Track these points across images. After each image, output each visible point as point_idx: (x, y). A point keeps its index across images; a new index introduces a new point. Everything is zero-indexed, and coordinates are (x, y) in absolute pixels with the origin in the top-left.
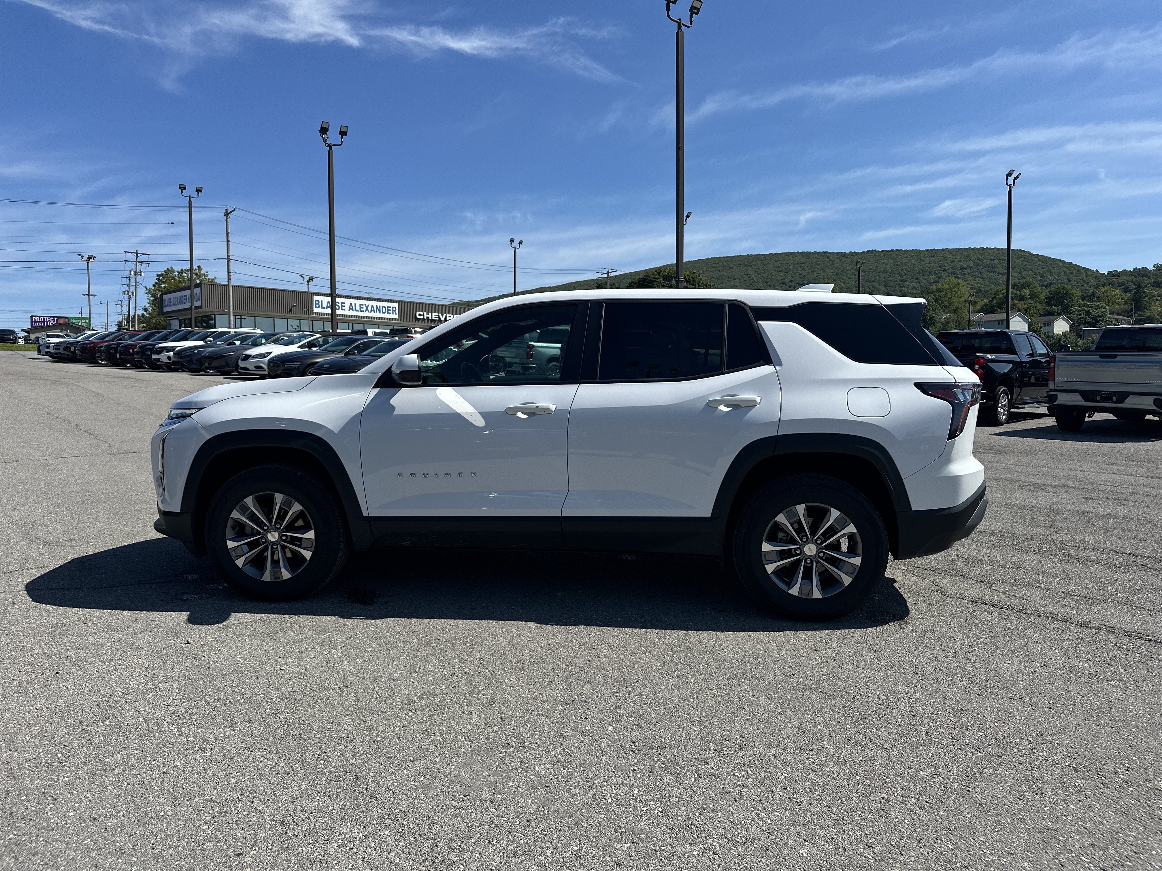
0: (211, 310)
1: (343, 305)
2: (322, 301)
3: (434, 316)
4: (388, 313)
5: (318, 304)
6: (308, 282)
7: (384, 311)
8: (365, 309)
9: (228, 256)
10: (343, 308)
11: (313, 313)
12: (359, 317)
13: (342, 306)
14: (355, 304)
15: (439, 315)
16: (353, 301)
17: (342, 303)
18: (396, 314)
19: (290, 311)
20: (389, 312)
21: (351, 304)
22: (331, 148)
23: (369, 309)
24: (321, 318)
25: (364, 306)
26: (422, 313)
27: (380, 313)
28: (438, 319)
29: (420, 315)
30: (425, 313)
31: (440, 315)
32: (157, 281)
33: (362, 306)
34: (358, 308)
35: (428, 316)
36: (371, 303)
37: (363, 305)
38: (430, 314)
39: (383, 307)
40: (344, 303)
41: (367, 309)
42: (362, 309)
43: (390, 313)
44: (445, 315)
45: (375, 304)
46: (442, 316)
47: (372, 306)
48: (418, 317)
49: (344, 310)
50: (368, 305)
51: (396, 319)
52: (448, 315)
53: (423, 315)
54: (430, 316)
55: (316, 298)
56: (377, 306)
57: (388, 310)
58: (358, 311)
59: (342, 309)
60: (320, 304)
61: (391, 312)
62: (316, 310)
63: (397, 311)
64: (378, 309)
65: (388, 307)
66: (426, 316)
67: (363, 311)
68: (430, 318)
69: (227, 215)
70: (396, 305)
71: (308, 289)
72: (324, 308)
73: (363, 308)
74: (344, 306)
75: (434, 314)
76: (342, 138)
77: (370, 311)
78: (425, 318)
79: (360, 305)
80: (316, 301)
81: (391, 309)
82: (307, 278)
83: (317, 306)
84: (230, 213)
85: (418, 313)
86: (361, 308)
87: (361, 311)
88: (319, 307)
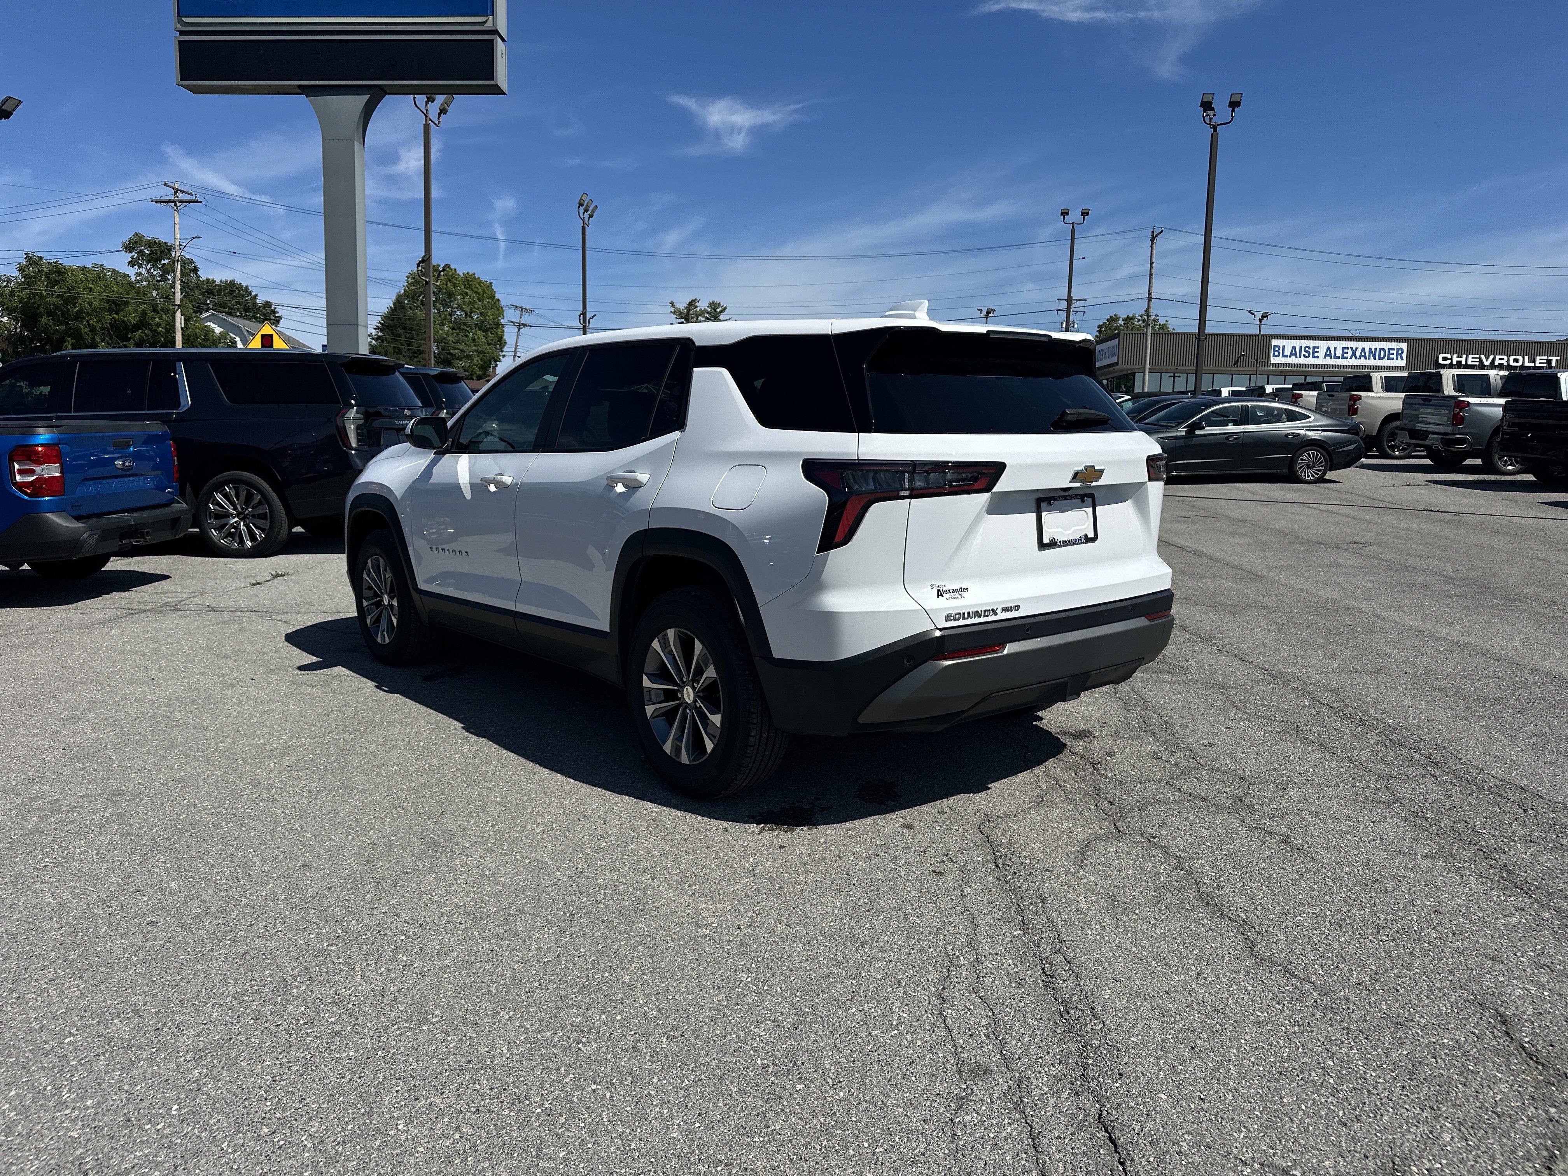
0: (1129, 367)
1: (1316, 350)
2: (1284, 347)
3: (1470, 359)
4: (1389, 359)
5: (1278, 351)
6: (1260, 320)
7: (1382, 355)
8: (1350, 353)
9: (1150, 294)
10: (1316, 354)
11: (1268, 364)
12: (1338, 366)
13: (1314, 352)
14: (1335, 348)
15: (1480, 358)
16: (1332, 344)
17: (1314, 348)
18: (1402, 359)
19: (1236, 363)
20: (1391, 356)
21: (1329, 348)
22: (1215, 130)
23: (1358, 354)
24: (1282, 372)
25: (1350, 351)
26: (1449, 356)
27: (1375, 358)
28: (1477, 363)
29: (1445, 359)
30: (1455, 356)
31: (1483, 357)
32: (1097, 334)
33: (1346, 351)
34: (1339, 353)
35: (1459, 359)
36: (1360, 345)
37: (1348, 348)
38: (1464, 356)
39: (1381, 349)
40: (1318, 348)
41: (1354, 354)
42: (1345, 355)
43: (1393, 359)
44: (1492, 357)
45: (1367, 345)
46: (1487, 359)
47: (1363, 349)
48: (1441, 361)
49: (1317, 357)
50: (1357, 349)
51: (1400, 368)
52: (1497, 357)
53: (1451, 359)
54: (1463, 359)
55: (1275, 342)
56: (1370, 349)
57: (1389, 354)
58: (1338, 358)
59: (1314, 357)
60: (1281, 351)
61: (1394, 356)
62: (1273, 360)
63: (1404, 356)
64: (1373, 354)
65: (1389, 349)
66: (1456, 359)
67: (1347, 358)
68: (1464, 363)
69: (1153, 238)
70: (1404, 346)
71: (1260, 331)
72: (1287, 356)
73: (1347, 353)
74: (1318, 352)
75: (1470, 356)
76: (1233, 111)
77: (1358, 357)
78: (1454, 363)
79: (1344, 348)
80: (1275, 346)
81: (1395, 352)
82: (1259, 315)
83: (1277, 353)
84: (1157, 236)
85: (1441, 356)
86: (1343, 353)
87: (1343, 358)
88: (1278, 356)
